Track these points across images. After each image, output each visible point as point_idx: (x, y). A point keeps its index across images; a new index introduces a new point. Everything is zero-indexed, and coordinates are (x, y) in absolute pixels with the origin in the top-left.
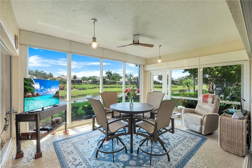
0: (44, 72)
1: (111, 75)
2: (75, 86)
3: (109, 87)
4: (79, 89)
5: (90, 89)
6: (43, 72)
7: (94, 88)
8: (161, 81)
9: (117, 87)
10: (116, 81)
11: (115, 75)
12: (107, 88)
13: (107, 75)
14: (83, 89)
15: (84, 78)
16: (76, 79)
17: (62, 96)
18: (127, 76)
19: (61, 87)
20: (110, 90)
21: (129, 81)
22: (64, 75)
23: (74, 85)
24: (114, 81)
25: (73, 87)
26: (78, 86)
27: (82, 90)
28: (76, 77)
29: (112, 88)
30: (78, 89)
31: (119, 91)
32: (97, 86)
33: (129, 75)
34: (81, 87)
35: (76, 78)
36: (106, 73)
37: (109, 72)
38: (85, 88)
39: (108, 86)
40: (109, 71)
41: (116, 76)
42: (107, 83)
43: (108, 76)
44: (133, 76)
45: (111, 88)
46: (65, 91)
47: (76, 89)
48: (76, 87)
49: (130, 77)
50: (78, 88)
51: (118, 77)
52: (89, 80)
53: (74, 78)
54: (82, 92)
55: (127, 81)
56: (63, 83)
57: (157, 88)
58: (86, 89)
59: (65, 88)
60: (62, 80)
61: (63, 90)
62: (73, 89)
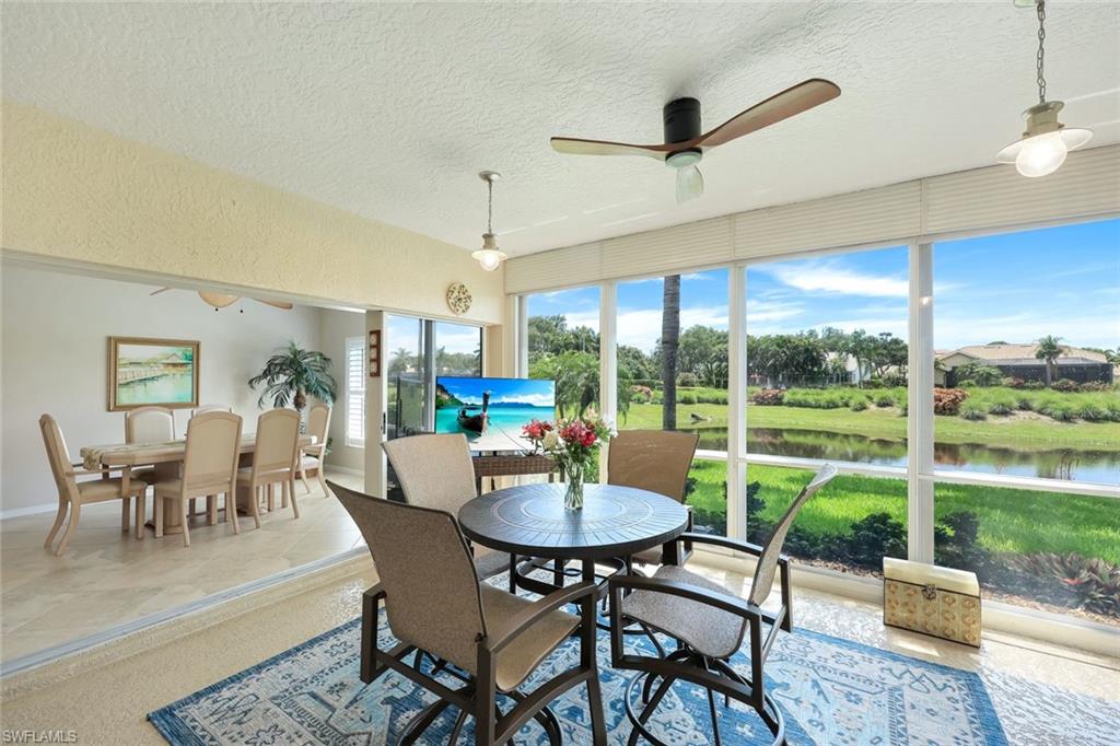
0: (894, 336)
2: (1032, 400)
4: (1059, 413)
6: (889, 339)
14: (1094, 418)
16: (1060, 360)
19: (941, 401)
22: (1002, 343)
23: (1025, 394)
25: (1016, 404)
26: (1056, 395)
27: (1081, 422)
28: (1054, 347)
30: (1050, 415)
34: (1077, 407)
35: (1060, 351)
46: (960, 420)
47: (1036, 415)
48: (1035, 405)
50: (1049, 411)
53: (1040, 355)
56: (973, 382)
58: (1113, 420)
59: (964, 406)
60: (973, 365)
61: (952, 415)
62: (1016, 412)
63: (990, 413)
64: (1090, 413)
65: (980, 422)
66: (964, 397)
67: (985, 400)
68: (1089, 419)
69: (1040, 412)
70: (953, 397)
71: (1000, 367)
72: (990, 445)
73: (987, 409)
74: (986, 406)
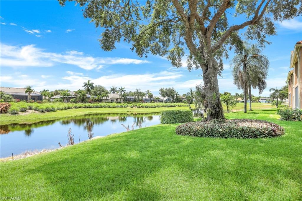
1: (93, 88)
2: (32, 106)
3: (94, 106)
4: (41, 110)
5: (62, 110)
7: (67, 108)
8: (165, 97)
9: (106, 107)
10: (103, 97)
11: (98, 89)
12: (90, 109)
13: (87, 88)
14: (49, 111)
15: (45, 93)
17: (4, 124)
18: (116, 91)
20: (95, 112)
21: (122, 98)
23: (30, 104)
24: (98, 97)
25: (28, 108)
26: (38, 105)
27: (46, 112)
29: (98, 107)
30: (38, 111)
31: (111, 112)
32: (73, 105)
33: (119, 89)
34: (45, 108)
35: (31, 91)
36: (84, 85)
37: (89, 84)
38: (52, 109)
39: (91, 105)
40: (89, 82)
41: (100, 91)
42: (87, 100)
43: (88, 90)
44: (126, 91)
45: (96, 109)
46: (10, 115)
47: (34, 111)
48: (34, 108)
49: (121, 92)
50: (38, 109)
51: (103, 91)
52: (53, 96)
53: (27, 92)
54: (47, 116)
55: (118, 98)
57: (165, 107)
58: (53, 111)
59: (10, 110)
60: (2, 94)
61: (5, 113)
62: (28, 110)
63: (20, 111)
64: (48, 109)
65: (17, 115)
66: (9, 105)
67: (18, 107)
68: (48, 111)
69: (35, 110)
70: (5, 106)
71: (12, 95)
72: (20, 123)
73: (19, 110)
74: (18, 109)
